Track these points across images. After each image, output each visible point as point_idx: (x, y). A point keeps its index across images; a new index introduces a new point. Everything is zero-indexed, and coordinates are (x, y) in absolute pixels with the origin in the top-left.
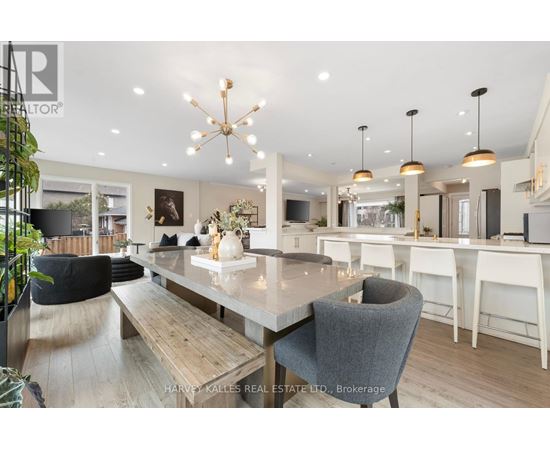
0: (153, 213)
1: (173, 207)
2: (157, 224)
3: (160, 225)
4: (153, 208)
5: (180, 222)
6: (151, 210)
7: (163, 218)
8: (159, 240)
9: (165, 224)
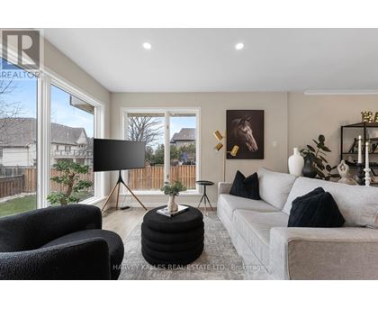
0: (223, 141)
1: (250, 132)
2: (229, 156)
3: (233, 158)
4: (223, 133)
5: (259, 155)
6: (221, 137)
7: (236, 148)
8: (231, 180)
9: (239, 156)
